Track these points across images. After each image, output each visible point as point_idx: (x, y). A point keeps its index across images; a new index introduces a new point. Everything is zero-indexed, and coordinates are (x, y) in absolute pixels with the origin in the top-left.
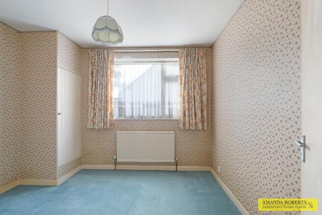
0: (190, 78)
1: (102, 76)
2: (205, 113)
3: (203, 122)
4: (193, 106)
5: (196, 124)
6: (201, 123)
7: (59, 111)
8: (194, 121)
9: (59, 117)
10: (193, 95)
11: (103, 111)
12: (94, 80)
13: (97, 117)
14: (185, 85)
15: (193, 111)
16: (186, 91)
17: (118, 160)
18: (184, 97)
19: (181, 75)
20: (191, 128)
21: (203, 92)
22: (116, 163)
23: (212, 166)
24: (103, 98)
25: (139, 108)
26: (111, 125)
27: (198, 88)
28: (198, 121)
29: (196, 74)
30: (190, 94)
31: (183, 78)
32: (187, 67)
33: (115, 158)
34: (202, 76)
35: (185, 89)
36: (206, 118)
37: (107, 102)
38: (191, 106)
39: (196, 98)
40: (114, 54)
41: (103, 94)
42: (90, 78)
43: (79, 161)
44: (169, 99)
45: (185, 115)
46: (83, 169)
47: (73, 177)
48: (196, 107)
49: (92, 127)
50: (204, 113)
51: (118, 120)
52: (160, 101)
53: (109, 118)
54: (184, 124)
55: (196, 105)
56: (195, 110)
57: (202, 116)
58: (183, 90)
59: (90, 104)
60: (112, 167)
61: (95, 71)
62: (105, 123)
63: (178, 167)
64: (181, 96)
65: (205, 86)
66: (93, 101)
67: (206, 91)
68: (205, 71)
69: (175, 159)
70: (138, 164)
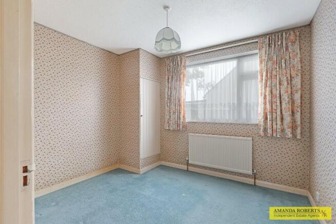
0: (274, 73)
1: (177, 80)
2: (298, 116)
3: (294, 128)
4: (279, 107)
5: (283, 130)
6: (290, 130)
7: (141, 114)
8: (279, 127)
9: (141, 118)
10: (278, 92)
11: (177, 114)
12: (170, 85)
13: (171, 119)
14: (266, 81)
15: (279, 113)
16: (268, 89)
17: (190, 162)
18: (265, 95)
19: (261, 70)
20: (274, 135)
21: (294, 88)
22: (188, 164)
23: (309, 189)
24: (177, 101)
25: (212, 110)
26: (183, 127)
27: (285, 83)
28: (286, 127)
29: (283, 65)
30: (274, 92)
31: (264, 74)
32: (270, 59)
33: (187, 159)
34: (294, 67)
35: (266, 86)
36: (299, 123)
37: (180, 105)
38: (274, 107)
39: (282, 97)
40: (186, 59)
41: (177, 98)
42: (167, 84)
43: (159, 157)
44: (247, 100)
45: (266, 119)
46: (162, 165)
47: (152, 169)
48: (283, 109)
49: (168, 128)
50: (296, 116)
51: (190, 123)
52: (236, 102)
53: (181, 120)
54: (265, 130)
55: (284, 105)
56: (281, 113)
57: (294, 121)
58: (263, 87)
59: (166, 107)
60: (184, 167)
61: (170, 77)
62: (178, 125)
63: (257, 181)
64: (262, 95)
65: (297, 81)
66: (169, 104)
67: (299, 86)
68: (297, 59)
69: (253, 171)
70: (210, 169)
